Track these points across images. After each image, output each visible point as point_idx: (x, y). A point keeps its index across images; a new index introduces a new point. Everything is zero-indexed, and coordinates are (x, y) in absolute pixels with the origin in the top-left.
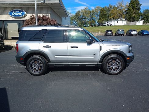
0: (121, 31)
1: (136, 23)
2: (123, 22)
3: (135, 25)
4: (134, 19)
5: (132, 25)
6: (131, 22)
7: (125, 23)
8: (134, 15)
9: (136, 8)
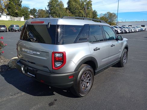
0: (15, 26)
1: (20, 19)
2: (6, 17)
3: (19, 21)
4: (18, 15)
5: (17, 21)
6: (15, 18)
7: (8, 18)
8: (16, 11)
9: (17, 4)
